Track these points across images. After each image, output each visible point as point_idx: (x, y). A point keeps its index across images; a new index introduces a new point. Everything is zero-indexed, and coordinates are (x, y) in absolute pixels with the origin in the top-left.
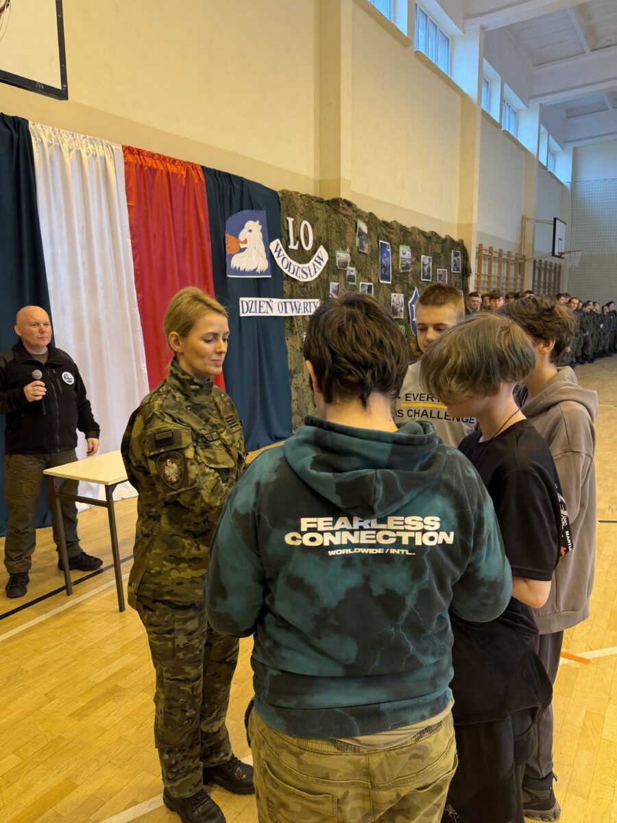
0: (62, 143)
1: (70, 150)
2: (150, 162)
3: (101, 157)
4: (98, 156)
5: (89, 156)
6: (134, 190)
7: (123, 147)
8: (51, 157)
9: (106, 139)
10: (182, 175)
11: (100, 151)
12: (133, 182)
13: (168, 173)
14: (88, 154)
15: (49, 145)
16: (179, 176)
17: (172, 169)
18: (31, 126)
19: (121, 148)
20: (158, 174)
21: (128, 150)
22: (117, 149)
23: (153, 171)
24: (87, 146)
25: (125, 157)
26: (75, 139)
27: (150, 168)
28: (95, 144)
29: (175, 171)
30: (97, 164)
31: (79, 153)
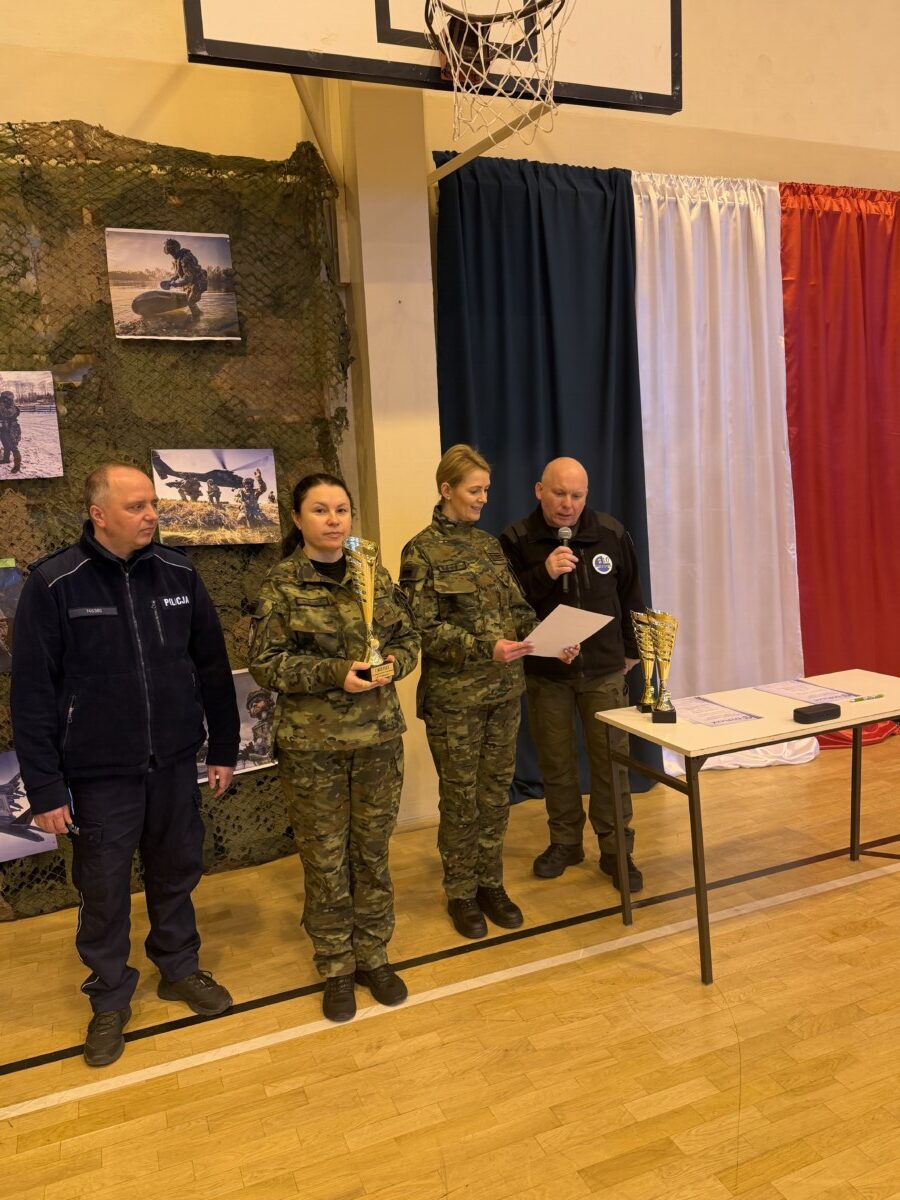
0: (681, 197)
1: (692, 206)
2: (828, 203)
3: (742, 208)
4: (737, 207)
5: (723, 209)
6: (796, 253)
7: (780, 186)
8: (662, 221)
9: (751, 178)
10: (888, 216)
11: (743, 198)
12: (795, 240)
13: (860, 217)
14: (720, 207)
15: (660, 203)
16: (881, 219)
17: (868, 208)
18: (634, 180)
19: (776, 189)
20: (841, 220)
21: (789, 189)
22: (770, 191)
23: (832, 217)
24: (720, 194)
25: (783, 202)
26: (701, 187)
27: (826, 214)
28: (734, 189)
29: (873, 212)
30: (735, 220)
31: (706, 207)
